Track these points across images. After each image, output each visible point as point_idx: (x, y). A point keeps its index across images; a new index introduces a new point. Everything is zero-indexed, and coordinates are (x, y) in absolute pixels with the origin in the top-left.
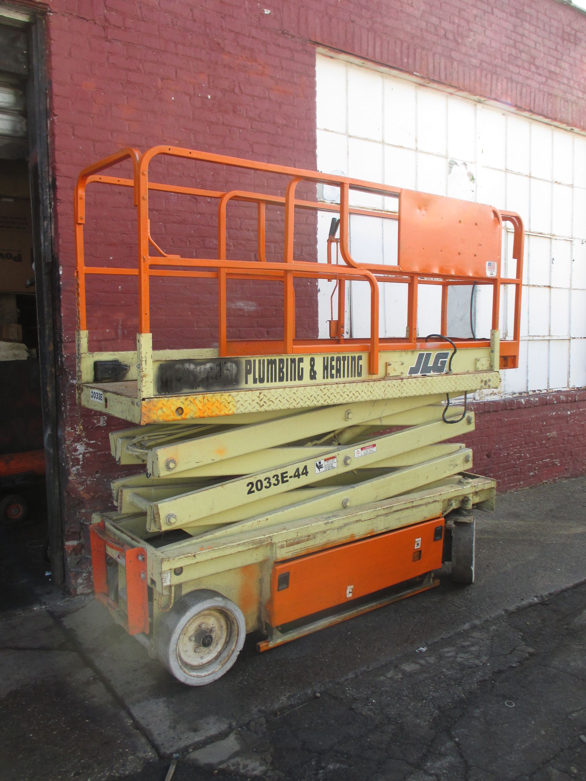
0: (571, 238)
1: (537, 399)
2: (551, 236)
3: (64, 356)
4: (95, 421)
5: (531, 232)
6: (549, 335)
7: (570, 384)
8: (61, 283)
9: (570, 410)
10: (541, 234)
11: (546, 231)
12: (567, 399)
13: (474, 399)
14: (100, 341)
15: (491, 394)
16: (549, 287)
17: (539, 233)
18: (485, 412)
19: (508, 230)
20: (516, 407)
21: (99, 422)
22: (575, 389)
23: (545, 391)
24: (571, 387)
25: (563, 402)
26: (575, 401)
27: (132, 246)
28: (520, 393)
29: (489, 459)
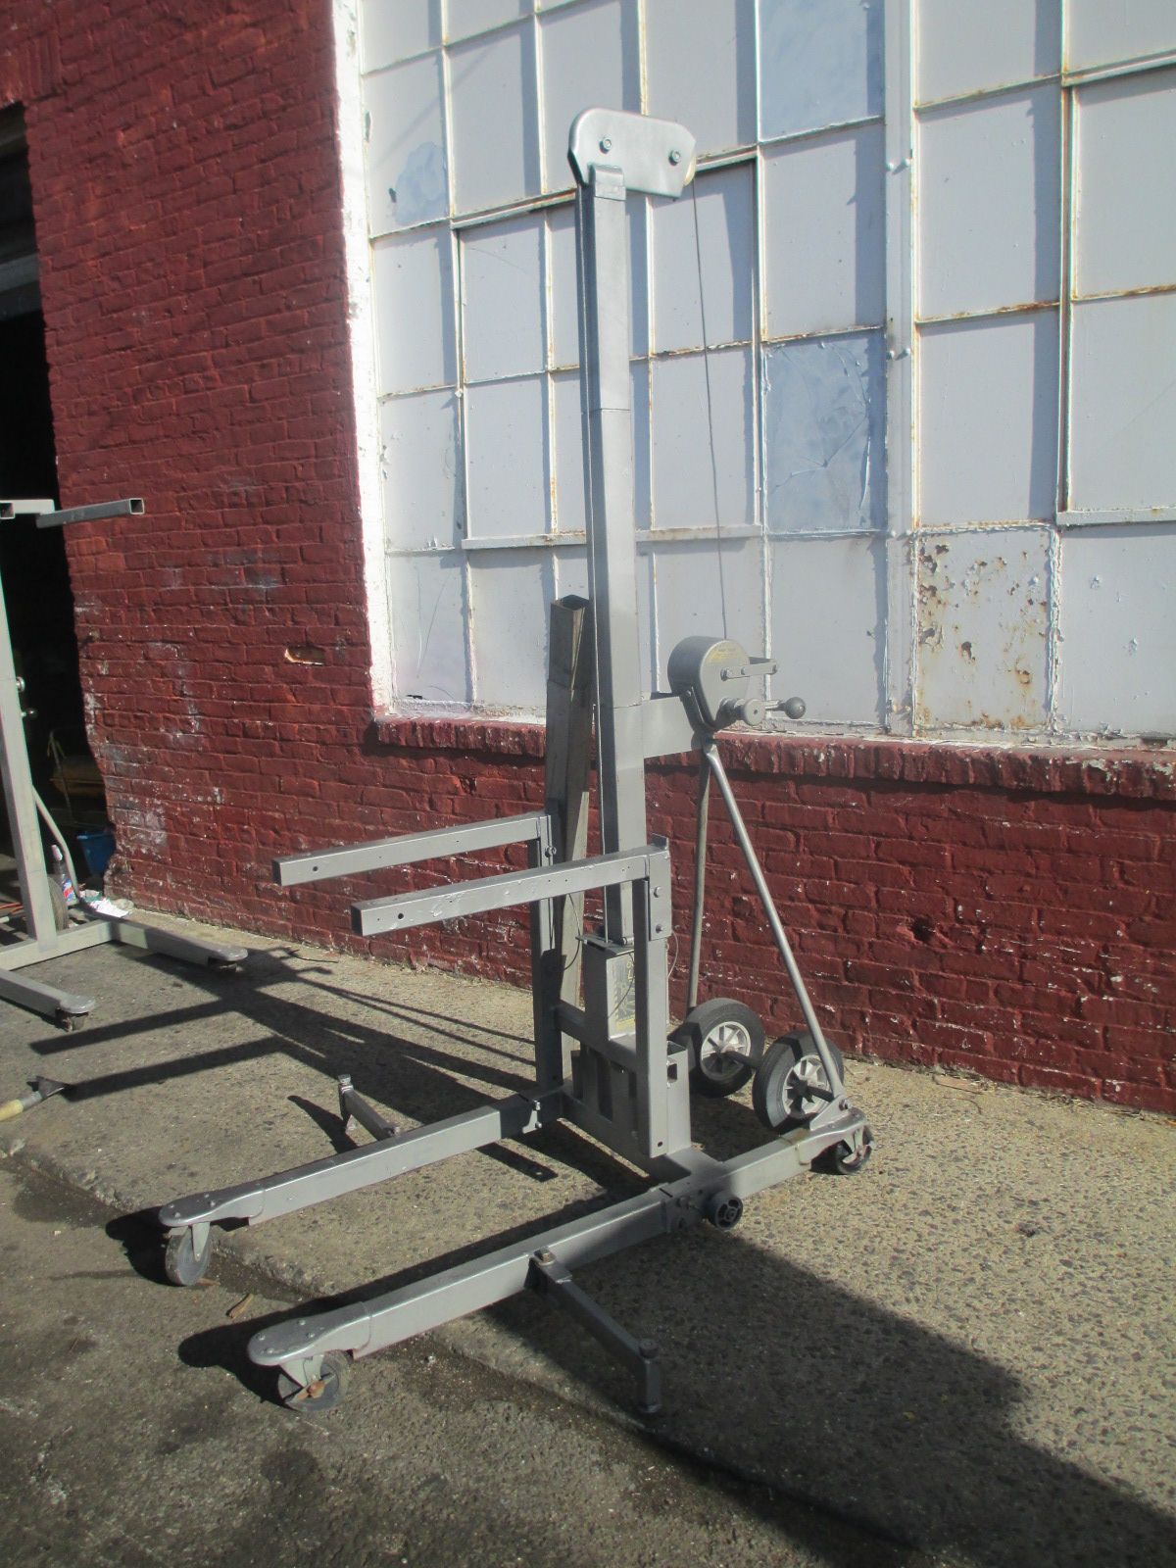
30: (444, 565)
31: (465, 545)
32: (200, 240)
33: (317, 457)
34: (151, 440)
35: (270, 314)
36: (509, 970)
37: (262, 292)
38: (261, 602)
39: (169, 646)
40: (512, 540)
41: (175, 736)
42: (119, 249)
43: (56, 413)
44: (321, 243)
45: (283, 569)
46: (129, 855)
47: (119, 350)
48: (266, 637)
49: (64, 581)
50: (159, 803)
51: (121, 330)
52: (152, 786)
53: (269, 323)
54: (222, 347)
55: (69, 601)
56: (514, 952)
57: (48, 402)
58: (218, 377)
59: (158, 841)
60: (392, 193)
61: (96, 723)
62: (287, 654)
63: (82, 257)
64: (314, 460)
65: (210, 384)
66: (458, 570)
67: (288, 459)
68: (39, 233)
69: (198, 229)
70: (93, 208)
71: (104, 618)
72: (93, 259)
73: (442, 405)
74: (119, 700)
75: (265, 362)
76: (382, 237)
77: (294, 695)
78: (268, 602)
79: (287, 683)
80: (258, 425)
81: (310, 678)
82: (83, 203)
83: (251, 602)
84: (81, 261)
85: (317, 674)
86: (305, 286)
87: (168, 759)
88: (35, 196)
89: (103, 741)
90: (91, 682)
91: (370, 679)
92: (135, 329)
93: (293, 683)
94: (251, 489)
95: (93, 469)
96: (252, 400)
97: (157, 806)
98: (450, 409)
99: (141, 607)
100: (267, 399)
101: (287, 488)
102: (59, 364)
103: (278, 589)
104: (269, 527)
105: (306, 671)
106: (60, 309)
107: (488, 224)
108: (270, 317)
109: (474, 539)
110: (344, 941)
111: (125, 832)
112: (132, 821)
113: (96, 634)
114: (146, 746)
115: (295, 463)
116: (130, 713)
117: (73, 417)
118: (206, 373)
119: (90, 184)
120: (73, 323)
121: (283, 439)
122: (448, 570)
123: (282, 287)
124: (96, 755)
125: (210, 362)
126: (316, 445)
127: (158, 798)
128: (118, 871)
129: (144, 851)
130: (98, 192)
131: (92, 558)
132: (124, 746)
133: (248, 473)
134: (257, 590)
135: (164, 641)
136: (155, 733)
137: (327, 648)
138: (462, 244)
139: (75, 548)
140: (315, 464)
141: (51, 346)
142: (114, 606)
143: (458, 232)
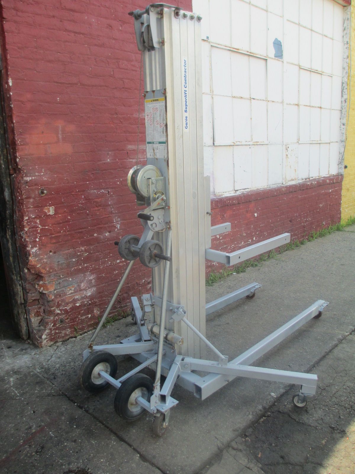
0: (332, 75)
1: (316, 182)
2: (322, 72)
3: (18, 157)
4: (46, 211)
5: (312, 69)
6: (320, 140)
7: (330, 172)
8: (11, 94)
9: (331, 189)
10: (317, 70)
11: (319, 69)
12: (330, 182)
13: (282, 184)
14: (46, 144)
15: (291, 180)
16: (321, 108)
17: (316, 70)
18: (290, 192)
19: (300, 67)
20: (305, 188)
21: (49, 211)
22: (332, 175)
23: (318, 177)
24: (330, 174)
25: (328, 184)
26: (334, 183)
27: (66, 63)
28: (306, 179)
29: (291, 223)
46: (66, 311)
71: (52, 182)
111: (63, 301)
112: (70, 292)
116: (73, 232)
129: (78, 305)
135: (99, 189)
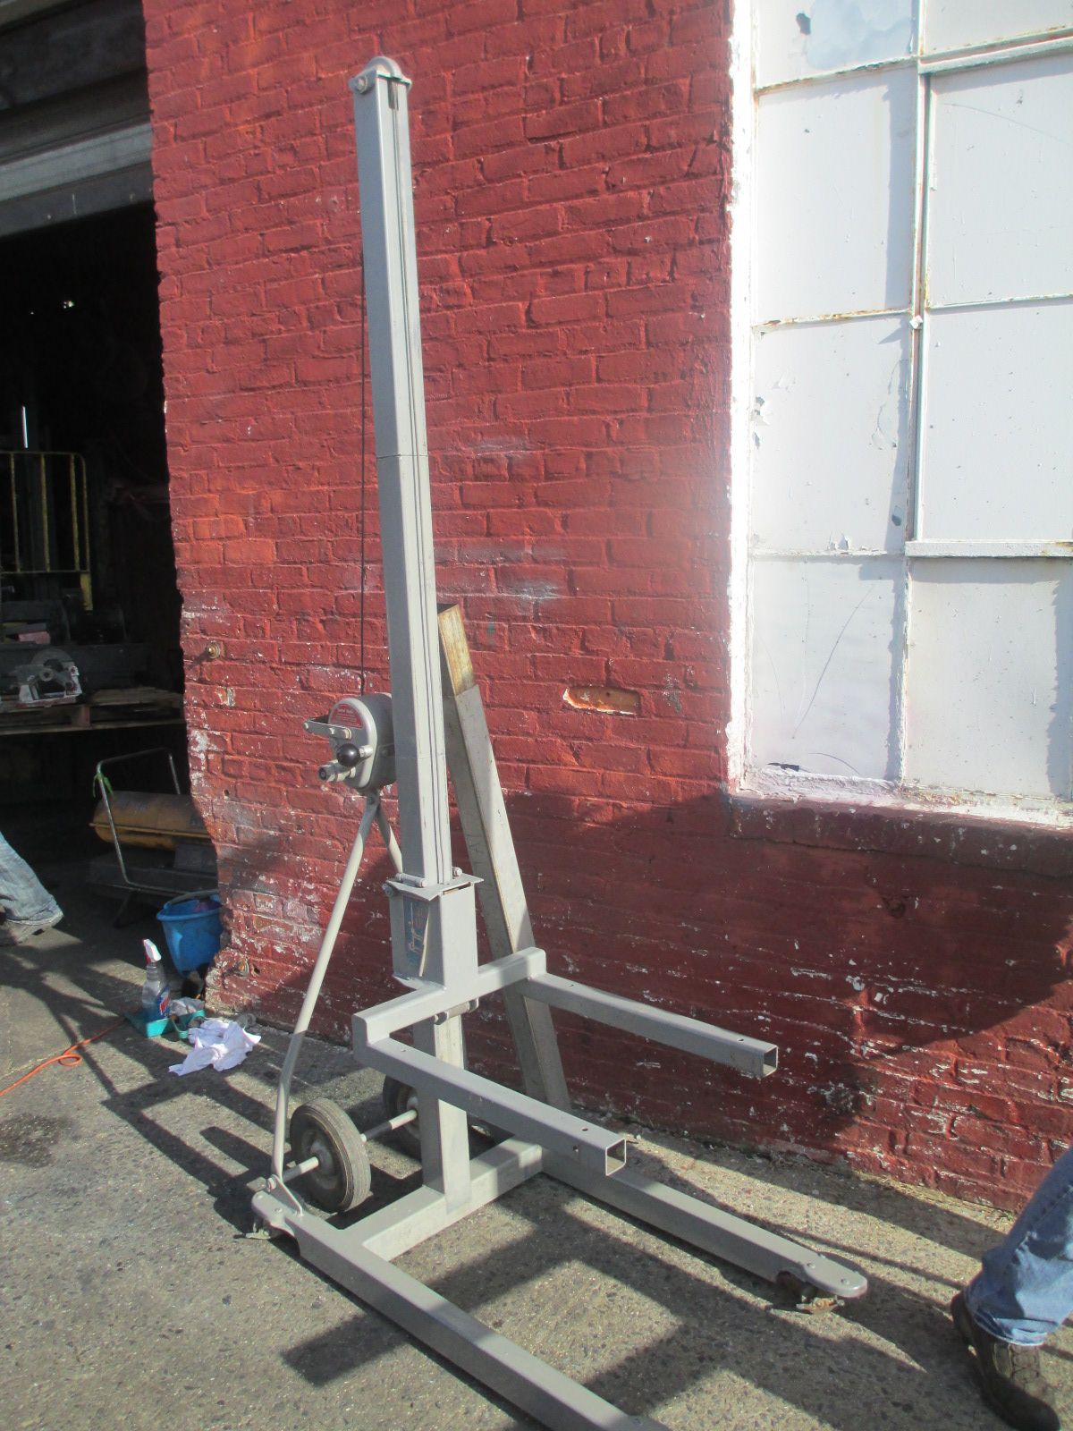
30: (864, 575)
31: (911, 549)
32: (449, 88)
33: (650, 410)
34: (337, 380)
35: (577, 197)
36: (943, 1173)
37: (562, 165)
38: (525, 619)
39: (346, 672)
40: (1008, 546)
41: (347, 799)
42: (296, 107)
43: (166, 341)
44: (685, 89)
45: (571, 573)
46: (253, 951)
47: (287, 251)
48: (530, 670)
49: (168, 573)
50: (311, 887)
51: (291, 222)
52: (301, 863)
53: (570, 209)
54: (479, 246)
55: (177, 601)
56: (957, 1149)
57: (156, 325)
58: (468, 291)
59: (305, 938)
60: (804, 22)
61: (208, 770)
62: (566, 696)
63: (228, 118)
64: (645, 415)
65: (452, 301)
66: (889, 584)
67: (594, 412)
68: (152, 89)
69: (448, 76)
70: (252, 47)
71: (232, 629)
72: (247, 122)
73: (880, 340)
74: (254, 743)
75: (559, 268)
76: (778, 86)
77: (576, 755)
78: (537, 619)
79: (563, 737)
80: (539, 361)
81: (609, 733)
82: (235, 41)
83: (508, 618)
84: (227, 125)
85: (622, 727)
86: (648, 155)
87: (334, 829)
88: (150, 34)
89: (219, 796)
90: (203, 715)
91: (726, 740)
92: (318, 222)
93: (575, 738)
94: (520, 455)
95: (227, 420)
96: (532, 323)
97: (310, 892)
98: (896, 346)
99: (301, 616)
100: (560, 323)
101: (589, 456)
102: (178, 273)
103: (558, 601)
104: (548, 511)
105: (602, 722)
106: (185, 194)
107: (992, 65)
108: (576, 202)
109: (926, 542)
110: (632, 1104)
111: (248, 921)
112: (262, 908)
113: (217, 651)
114: (294, 808)
115: (609, 418)
116: (271, 763)
117: (199, 346)
118: (450, 285)
119: (250, 16)
120: (205, 213)
121: (589, 382)
122: (869, 583)
123: (603, 157)
124: (205, 815)
125: (454, 268)
126: (650, 392)
127: (310, 880)
128: (232, 971)
129: (279, 949)
130: (264, 24)
131: (219, 545)
132: (255, 806)
133: (517, 431)
134: (518, 602)
135: (338, 665)
136: (311, 791)
137: (644, 691)
138: (934, 96)
139: (191, 531)
140: (647, 420)
141: (167, 246)
142: (252, 612)
143: (928, 77)
